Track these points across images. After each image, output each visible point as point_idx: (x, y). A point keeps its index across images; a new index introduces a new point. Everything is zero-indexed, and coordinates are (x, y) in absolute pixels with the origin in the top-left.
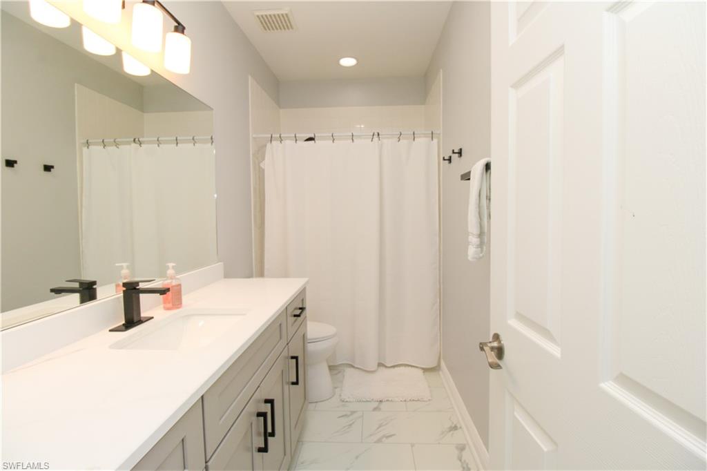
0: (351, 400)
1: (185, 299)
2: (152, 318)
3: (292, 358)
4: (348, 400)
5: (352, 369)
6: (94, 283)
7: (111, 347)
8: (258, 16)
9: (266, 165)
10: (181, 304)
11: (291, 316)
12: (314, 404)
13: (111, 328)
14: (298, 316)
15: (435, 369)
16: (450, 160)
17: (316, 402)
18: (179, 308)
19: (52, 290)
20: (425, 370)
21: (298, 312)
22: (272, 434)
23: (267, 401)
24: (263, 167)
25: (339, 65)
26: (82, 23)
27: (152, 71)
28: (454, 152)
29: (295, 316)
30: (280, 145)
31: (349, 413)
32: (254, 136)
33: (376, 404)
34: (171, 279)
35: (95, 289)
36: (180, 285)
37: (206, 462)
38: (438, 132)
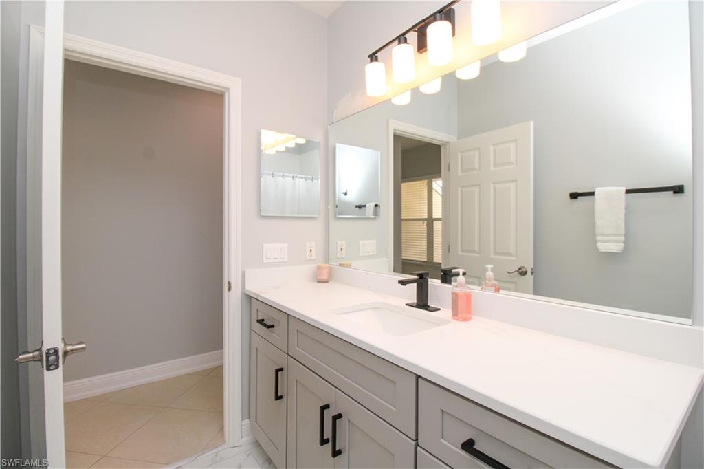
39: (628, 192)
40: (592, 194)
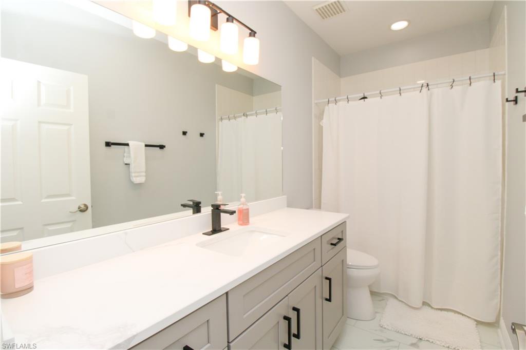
0: (390, 328)
1: (251, 220)
2: (228, 229)
3: (327, 278)
4: (387, 327)
5: (395, 300)
6: (200, 203)
7: (197, 245)
8: (316, 10)
9: (325, 122)
10: (248, 222)
11: (328, 243)
12: (355, 321)
13: (203, 232)
14: (335, 245)
15: (494, 325)
16: (516, 101)
17: (357, 320)
18: (248, 225)
19: (182, 205)
20: (479, 323)
21: (335, 241)
22: (297, 336)
23: (294, 309)
24: (322, 125)
25: (391, 30)
26: (197, 47)
27: (238, 68)
28: (517, 91)
29: (332, 244)
30: (335, 106)
31: (385, 340)
32: (316, 102)
33: (415, 341)
34: (243, 204)
35: (200, 207)
36: (248, 209)
37: (228, 342)
38: (503, 73)
39: (146, 146)
40: (127, 145)
